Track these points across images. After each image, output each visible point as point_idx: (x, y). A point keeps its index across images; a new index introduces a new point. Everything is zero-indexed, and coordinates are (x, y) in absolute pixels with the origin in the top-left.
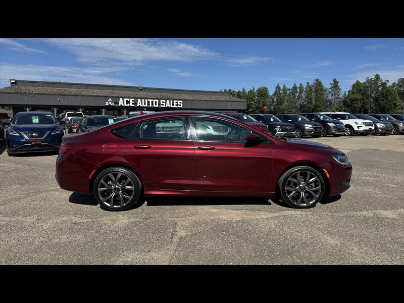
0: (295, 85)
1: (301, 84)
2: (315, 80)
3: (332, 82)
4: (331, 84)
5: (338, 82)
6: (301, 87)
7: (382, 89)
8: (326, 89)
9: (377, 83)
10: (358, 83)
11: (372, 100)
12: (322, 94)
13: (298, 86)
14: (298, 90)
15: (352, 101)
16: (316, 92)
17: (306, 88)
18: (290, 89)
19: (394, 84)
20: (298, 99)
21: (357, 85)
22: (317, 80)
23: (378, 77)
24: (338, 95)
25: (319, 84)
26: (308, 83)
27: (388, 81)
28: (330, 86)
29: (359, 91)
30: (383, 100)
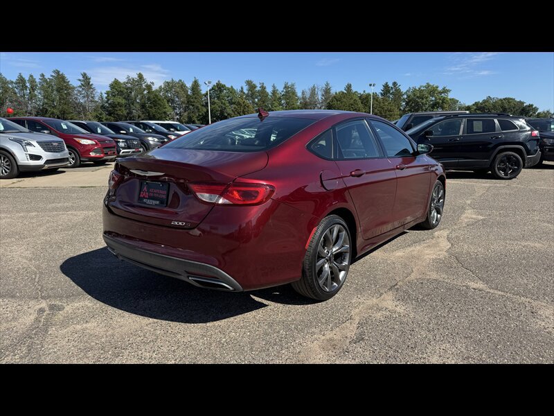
0: (21, 77)
1: (31, 76)
2: (54, 72)
3: (81, 78)
4: (80, 80)
5: (89, 79)
6: (32, 81)
7: (148, 93)
8: (74, 88)
9: (141, 85)
10: (116, 82)
11: (138, 106)
12: (68, 94)
13: (27, 78)
14: (28, 85)
15: (113, 106)
16: (59, 90)
17: (40, 83)
18: (12, 82)
19: (160, 87)
20: (31, 99)
21: (115, 85)
22: (58, 72)
23: (140, 76)
24: (92, 97)
25: (60, 78)
26: (43, 75)
27: (153, 83)
28: (79, 83)
29: (121, 93)
30: (151, 107)
